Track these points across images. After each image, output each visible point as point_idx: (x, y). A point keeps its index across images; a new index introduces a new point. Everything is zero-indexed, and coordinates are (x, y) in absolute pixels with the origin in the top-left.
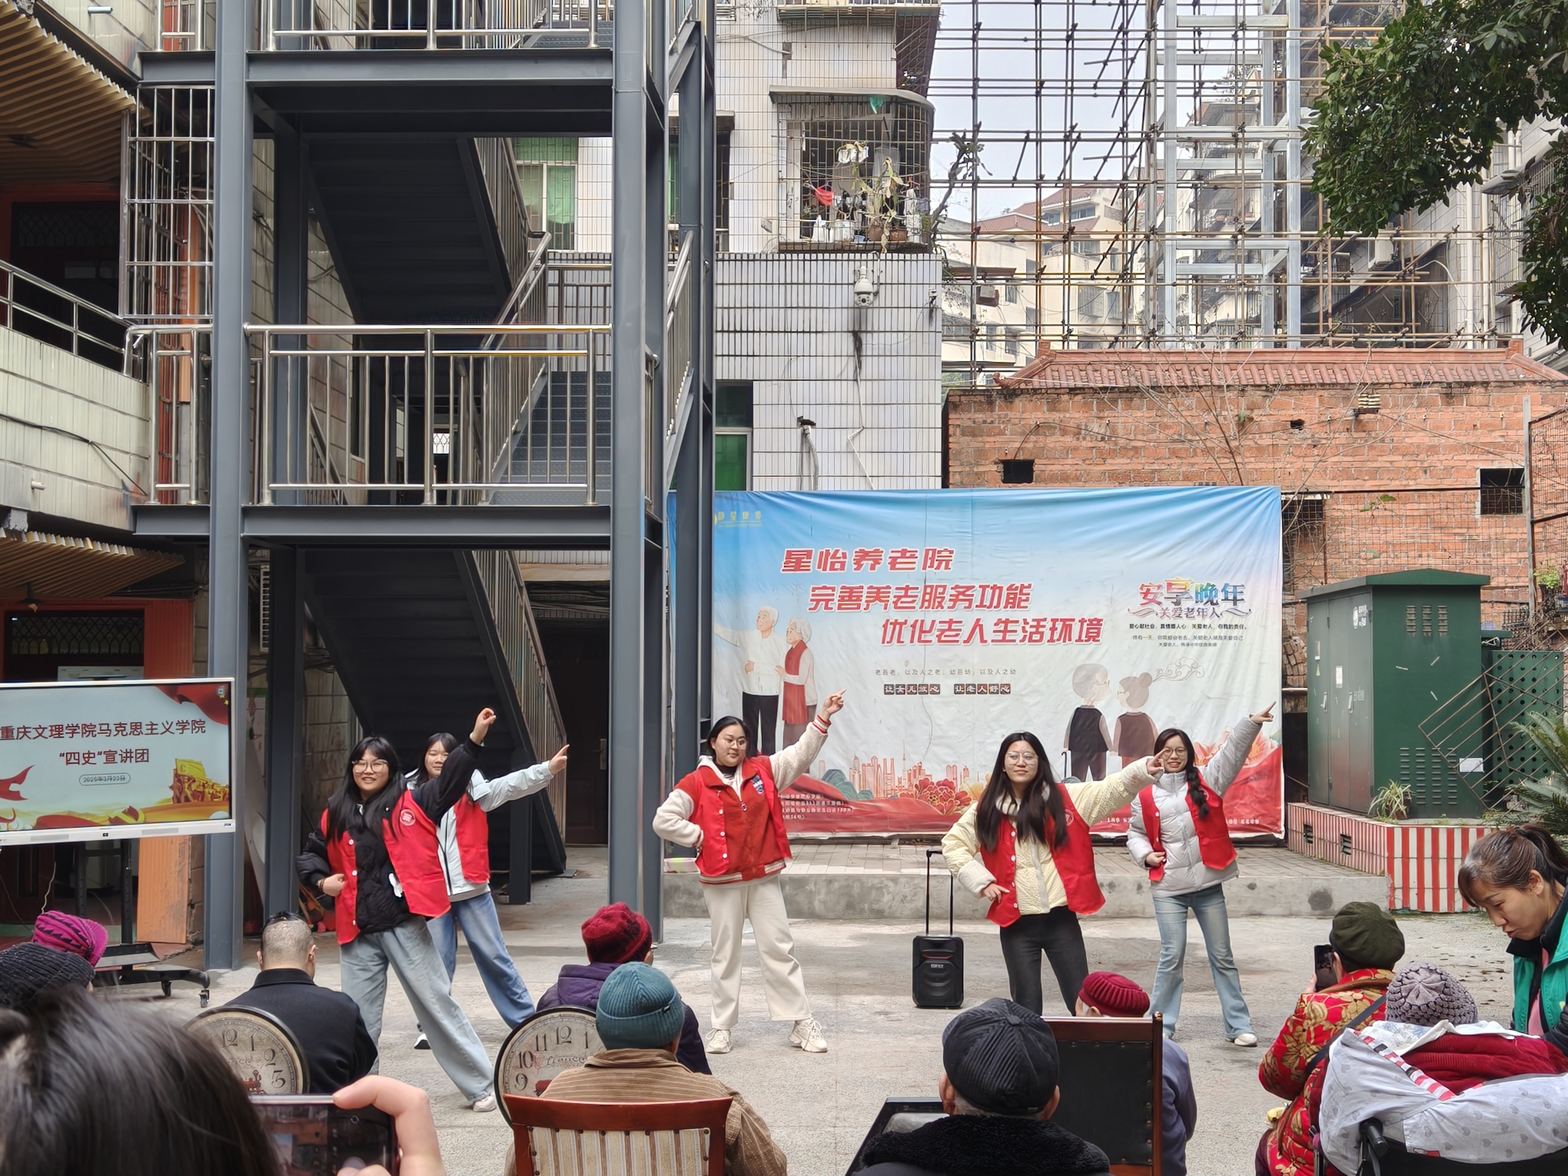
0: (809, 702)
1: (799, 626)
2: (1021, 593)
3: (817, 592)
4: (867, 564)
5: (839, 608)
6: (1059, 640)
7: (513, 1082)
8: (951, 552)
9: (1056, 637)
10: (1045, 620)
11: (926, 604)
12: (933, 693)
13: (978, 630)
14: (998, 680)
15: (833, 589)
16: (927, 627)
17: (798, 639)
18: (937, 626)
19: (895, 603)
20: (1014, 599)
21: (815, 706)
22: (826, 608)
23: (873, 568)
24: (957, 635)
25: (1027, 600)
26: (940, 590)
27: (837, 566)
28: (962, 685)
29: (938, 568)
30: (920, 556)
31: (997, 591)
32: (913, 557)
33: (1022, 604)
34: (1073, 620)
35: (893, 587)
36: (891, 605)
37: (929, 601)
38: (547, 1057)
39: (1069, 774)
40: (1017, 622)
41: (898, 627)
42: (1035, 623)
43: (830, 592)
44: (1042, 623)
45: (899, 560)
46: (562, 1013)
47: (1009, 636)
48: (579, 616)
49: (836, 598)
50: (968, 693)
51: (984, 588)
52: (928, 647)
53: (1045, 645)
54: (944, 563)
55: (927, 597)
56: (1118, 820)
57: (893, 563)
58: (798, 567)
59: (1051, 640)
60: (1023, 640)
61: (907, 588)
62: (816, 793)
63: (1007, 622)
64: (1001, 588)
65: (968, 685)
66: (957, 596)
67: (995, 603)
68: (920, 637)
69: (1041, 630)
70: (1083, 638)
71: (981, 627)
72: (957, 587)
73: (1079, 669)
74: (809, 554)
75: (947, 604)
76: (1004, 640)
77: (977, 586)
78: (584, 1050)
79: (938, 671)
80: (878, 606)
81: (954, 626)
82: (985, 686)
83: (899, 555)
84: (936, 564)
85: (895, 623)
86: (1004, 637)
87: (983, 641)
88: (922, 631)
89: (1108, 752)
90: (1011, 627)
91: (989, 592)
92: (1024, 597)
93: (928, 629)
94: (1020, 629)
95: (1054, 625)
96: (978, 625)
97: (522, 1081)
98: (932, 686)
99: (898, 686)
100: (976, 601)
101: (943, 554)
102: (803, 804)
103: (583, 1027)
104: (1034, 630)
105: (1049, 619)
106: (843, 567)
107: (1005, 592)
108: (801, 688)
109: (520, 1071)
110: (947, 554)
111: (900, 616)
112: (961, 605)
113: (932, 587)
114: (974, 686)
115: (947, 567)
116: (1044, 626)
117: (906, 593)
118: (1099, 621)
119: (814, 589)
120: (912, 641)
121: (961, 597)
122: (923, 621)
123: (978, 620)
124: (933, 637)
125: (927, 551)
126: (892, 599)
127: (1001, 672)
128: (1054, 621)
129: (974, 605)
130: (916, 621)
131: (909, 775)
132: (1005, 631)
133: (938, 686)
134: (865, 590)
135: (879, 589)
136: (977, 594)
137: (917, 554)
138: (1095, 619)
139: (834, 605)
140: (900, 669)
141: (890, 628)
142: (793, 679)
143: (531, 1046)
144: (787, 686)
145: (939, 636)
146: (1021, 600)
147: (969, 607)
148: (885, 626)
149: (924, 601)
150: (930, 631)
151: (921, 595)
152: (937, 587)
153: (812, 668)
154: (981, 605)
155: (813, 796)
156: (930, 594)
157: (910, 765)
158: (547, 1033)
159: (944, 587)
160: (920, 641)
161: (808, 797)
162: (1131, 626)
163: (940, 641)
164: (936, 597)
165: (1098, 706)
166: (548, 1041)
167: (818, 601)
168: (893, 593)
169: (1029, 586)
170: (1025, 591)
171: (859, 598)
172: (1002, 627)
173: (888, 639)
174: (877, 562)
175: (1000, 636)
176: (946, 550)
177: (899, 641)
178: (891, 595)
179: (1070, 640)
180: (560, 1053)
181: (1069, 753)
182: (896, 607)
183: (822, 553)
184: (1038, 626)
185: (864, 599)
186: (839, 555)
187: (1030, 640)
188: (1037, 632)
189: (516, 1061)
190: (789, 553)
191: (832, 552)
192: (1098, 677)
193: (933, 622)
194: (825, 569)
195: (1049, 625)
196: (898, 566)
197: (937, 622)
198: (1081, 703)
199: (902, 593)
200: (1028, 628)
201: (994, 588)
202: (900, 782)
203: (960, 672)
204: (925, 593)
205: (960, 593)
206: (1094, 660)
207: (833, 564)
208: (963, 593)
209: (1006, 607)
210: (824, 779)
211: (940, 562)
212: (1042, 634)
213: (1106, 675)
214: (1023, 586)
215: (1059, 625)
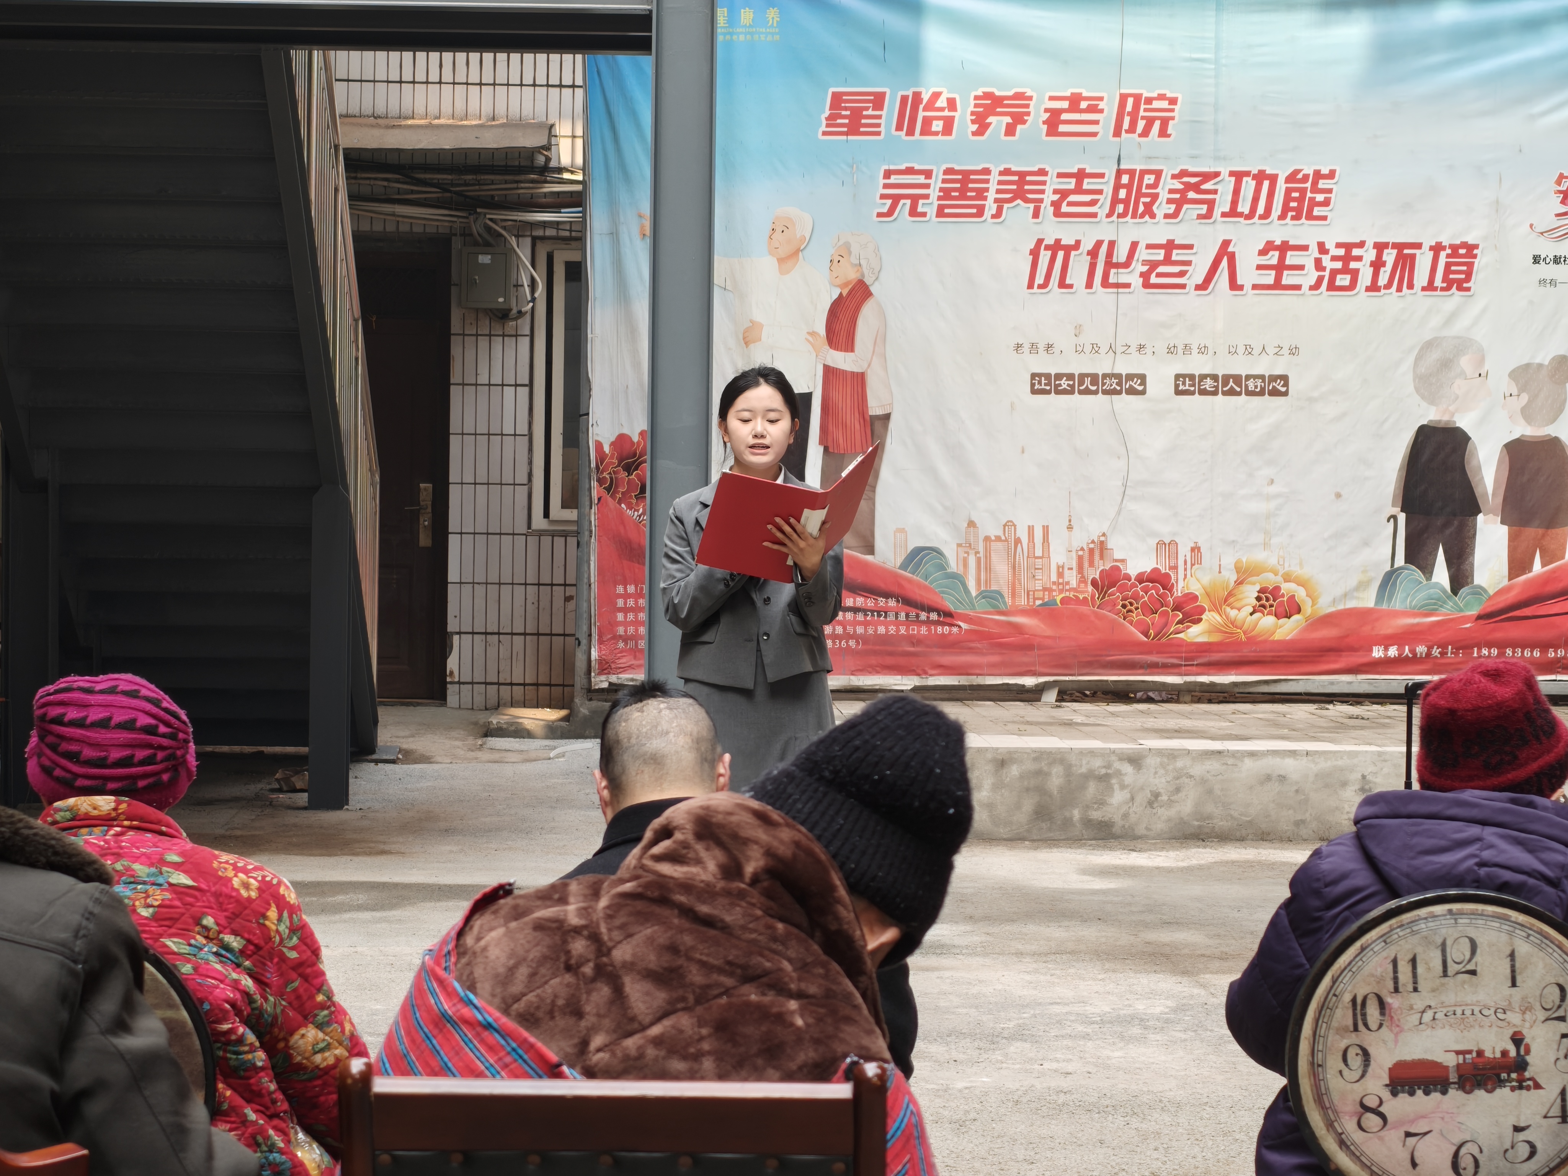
0: (875, 408)
1: (855, 249)
2: (1315, 189)
3: (894, 179)
4: (998, 123)
5: (940, 213)
6: (1388, 286)
7: (1334, 1063)
8: (1173, 101)
9: (1383, 280)
10: (1361, 245)
11: (1120, 208)
12: (1132, 391)
13: (1224, 263)
14: (1264, 366)
15: (928, 174)
16: (1121, 255)
17: (852, 276)
18: (1142, 254)
19: (1056, 205)
20: (1301, 200)
21: (887, 417)
22: (913, 212)
23: (1010, 131)
24: (1182, 274)
25: (1326, 203)
26: (1149, 179)
27: (937, 126)
28: (1192, 377)
29: (1145, 133)
30: (1110, 108)
31: (1266, 184)
32: (1093, 109)
33: (1317, 211)
34: (1418, 246)
35: (1052, 172)
36: (1047, 210)
37: (1126, 202)
38: (1419, 1005)
39: (1400, 560)
40: (1305, 248)
41: (1061, 254)
42: (1341, 252)
43: (921, 179)
44: (1356, 252)
45: (1064, 116)
46: (1455, 907)
47: (1288, 278)
49: (934, 193)
50: (1203, 392)
51: (1239, 176)
52: (1124, 296)
53: (1360, 297)
54: (1157, 125)
55: (1122, 194)
57: (1053, 123)
58: (854, 129)
59: (1374, 287)
60: (1316, 286)
61: (1080, 175)
62: (887, 595)
63: (1285, 248)
64: (1273, 179)
65: (1203, 377)
66: (1183, 192)
67: (1261, 210)
68: (1106, 276)
69: (1353, 265)
70: (1438, 282)
71: (1232, 258)
72: (1184, 173)
73: (1429, 345)
74: (878, 100)
75: (1162, 208)
76: (1278, 285)
77: (1225, 173)
78: (1506, 989)
79: (1141, 347)
80: (1021, 211)
81: (1176, 255)
82: (1237, 379)
83: (1065, 105)
84: (1141, 124)
85: (1056, 246)
86: (1278, 278)
87: (1234, 285)
88: (1110, 264)
89: (1480, 518)
90: (1292, 258)
91: (1248, 185)
92: (1320, 198)
93: (1122, 259)
94: (1310, 265)
95: (1379, 255)
96: (1225, 252)
97: (1356, 1062)
98: (1130, 377)
99: (1059, 376)
100: (1223, 204)
101: (1156, 104)
102: (860, 617)
103: (1504, 937)
104: (1339, 265)
105: (1369, 244)
106: (948, 129)
107: (1281, 187)
108: (859, 380)
109: (1353, 1038)
110: (1164, 104)
111: (1067, 232)
112: (1190, 211)
113: (1131, 173)
114: (1215, 377)
115: (1163, 133)
116: (1359, 259)
117: (1079, 183)
118: (1471, 249)
119: (888, 174)
120: (1089, 285)
121: (1191, 195)
122: (1112, 244)
123: (1226, 243)
124: (1132, 276)
125: (1123, 98)
126: (1049, 197)
127: (1271, 350)
128: (1380, 247)
129: (1217, 212)
130: (1099, 244)
131: (1080, 559)
132: (1280, 268)
133: (1143, 378)
134: (994, 177)
135: (1022, 175)
136: (1225, 189)
137: (1102, 105)
138: (1464, 245)
139: (929, 207)
140: (1064, 341)
141: (1045, 257)
142: (841, 360)
143: (1380, 981)
144: (830, 373)
145: (1145, 276)
146: (1313, 203)
147: (1208, 215)
148: (1035, 253)
149: (1115, 201)
150: (1127, 265)
151: (1108, 190)
152: (1143, 173)
153: (881, 339)
154: (1233, 212)
155: (882, 602)
156: (1129, 187)
157: (1081, 539)
158: (1419, 950)
159: (1158, 174)
160: (1105, 283)
161: (870, 603)
162: (1536, 260)
163: (1147, 285)
164: (1139, 194)
165: (1463, 423)
166: (1420, 970)
167: (896, 199)
168: (1052, 183)
169: (1332, 175)
170: (1323, 185)
171: (981, 194)
172: (1273, 258)
173: (1039, 279)
174: (1019, 119)
175: (1269, 278)
176: (1162, 97)
177: (1062, 284)
178: (1049, 189)
179: (1411, 286)
180: (1450, 998)
181: (1402, 517)
182: (1058, 214)
183: (904, 99)
184: (1347, 259)
185: (991, 195)
186: (942, 102)
187: (1332, 287)
188: (1345, 270)
189: (1343, 1015)
190: (837, 99)
191: (926, 97)
192: (1465, 363)
193: (1134, 245)
194: (910, 132)
195: (1370, 255)
196: (1062, 128)
197: (1141, 246)
198: (1430, 415)
199: (1071, 184)
200: (1326, 261)
201: (1260, 177)
202: (1060, 575)
203: (1187, 348)
204: (1117, 187)
205: (1189, 187)
206: (1459, 328)
207: (927, 122)
208: (1196, 188)
209: (1282, 217)
210: (904, 566)
211: (1150, 122)
212: (1355, 274)
213: (1482, 360)
214: (1318, 175)
215: (1390, 256)
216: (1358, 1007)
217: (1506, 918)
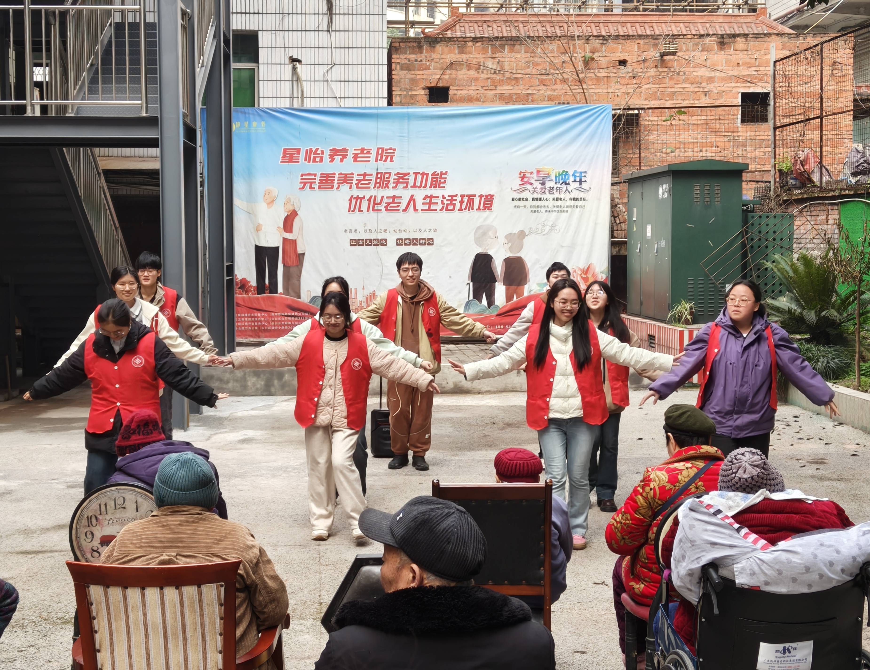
0: (300, 251)
1: (292, 200)
2: (441, 178)
3: (304, 177)
4: (338, 158)
5: (319, 188)
6: (465, 209)
7: (83, 537)
8: (394, 150)
9: (464, 207)
10: (456, 195)
11: (378, 185)
12: (382, 245)
13: (412, 202)
14: (426, 235)
15: (315, 175)
16: (378, 200)
17: (291, 208)
18: (385, 200)
19: (357, 184)
20: (436, 181)
21: (303, 254)
22: (311, 188)
23: (342, 161)
24: (398, 206)
25: (445, 182)
26: (387, 176)
27: (318, 159)
28: (402, 239)
29: (385, 161)
30: (374, 152)
31: (425, 176)
32: (369, 153)
33: (442, 185)
34: (475, 196)
35: (356, 174)
36: (354, 186)
37: (380, 183)
38: (108, 518)
39: (471, 297)
40: (438, 197)
41: (359, 201)
42: (450, 198)
43: (313, 177)
44: (454, 198)
45: (359, 156)
46: (118, 487)
47: (433, 207)
48: (142, 193)
49: (317, 181)
50: (406, 244)
51: (416, 174)
52: (380, 214)
53: (457, 213)
54: (389, 157)
55: (378, 180)
56: (502, 327)
57: (355, 158)
58: (291, 161)
59: (460, 209)
60: (442, 210)
61: (365, 175)
62: (305, 311)
63: (431, 197)
64: (427, 175)
65: (405, 239)
66: (398, 180)
67: (423, 185)
68: (373, 207)
69: (454, 202)
70: (481, 207)
71: (414, 201)
72: (398, 173)
73: (479, 228)
74: (298, 151)
75: (391, 185)
76: (429, 209)
77: (411, 173)
78: (135, 513)
79: (386, 230)
80: (345, 187)
81: (396, 200)
82: (417, 240)
83: (359, 152)
84: (384, 158)
85: (357, 198)
86: (429, 207)
87: (415, 210)
88: (375, 204)
89: (497, 283)
90: (434, 200)
91: (419, 177)
92: (443, 181)
93: (379, 202)
94: (440, 202)
95: (462, 199)
96: (412, 199)
97: (89, 536)
98: (382, 240)
99: (359, 240)
100: (411, 183)
101: (389, 151)
102: (296, 319)
103: (134, 497)
104: (449, 202)
105: (459, 195)
106: (321, 161)
107: (430, 177)
108: (294, 242)
109: (88, 529)
110: (391, 151)
111: (360, 193)
112: (401, 186)
113: (381, 173)
114: (409, 239)
115: (391, 160)
116: (456, 200)
117: (364, 177)
118: (492, 196)
119: (302, 175)
120: (368, 210)
121: (401, 180)
122: (375, 197)
123: (412, 196)
124: (382, 207)
125: (378, 149)
126: (355, 182)
127: (428, 231)
128: (463, 196)
129: (409, 186)
130: (371, 197)
131: (367, 298)
132: (430, 203)
133: (386, 240)
134: (337, 176)
135: (346, 175)
136: (412, 178)
137: (371, 152)
138: (490, 195)
139: (316, 186)
140: (360, 229)
141: (354, 201)
142: (289, 236)
143: (96, 511)
144: (285, 240)
145: (386, 207)
146: (441, 183)
147: (406, 187)
148: (350, 200)
149: (376, 183)
150: (380, 204)
151: (374, 179)
152: (385, 173)
153: (301, 229)
154: (414, 186)
155: (303, 314)
156: (380, 178)
157: (367, 292)
158: (107, 501)
159: (390, 174)
160: (373, 210)
161: (300, 314)
162: (513, 199)
163: (387, 210)
164: (384, 181)
165: (491, 253)
166: (108, 507)
167: (305, 183)
168: (355, 177)
169: (446, 173)
170: (443, 176)
171: (333, 181)
172: (428, 201)
173: (352, 209)
174: (344, 157)
175: (426, 207)
176: (391, 149)
177: (360, 210)
178: (354, 179)
179: (473, 209)
180: (118, 516)
181: (471, 284)
182: (358, 187)
183: (307, 151)
184: (452, 200)
185: (336, 182)
186: (319, 151)
187: (447, 209)
188: (451, 204)
189: (85, 522)
190: (285, 151)
191: (314, 150)
192: (491, 234)
193: (383, 197)
194: (309, 162)
195: (459, 199)
196: (358, 159)
197: (385, 197)
198: (480, 250)
199: (362, 177)
200: (445, 201)
201: (423, 174)
202: (361, 304)
203: (400, 230)
204: (377, 178)
205: (400, 178)
206: (488, 222)
207: (315, 158)
208: (402, 178)
209: (430, 187)
210: (310, 302)
211: (387, 157)
212: (454, 205)
213: (496, 232)
214: (442, 173)
215: (466, 199)
216: (89, 519)
217: (134, 490)
